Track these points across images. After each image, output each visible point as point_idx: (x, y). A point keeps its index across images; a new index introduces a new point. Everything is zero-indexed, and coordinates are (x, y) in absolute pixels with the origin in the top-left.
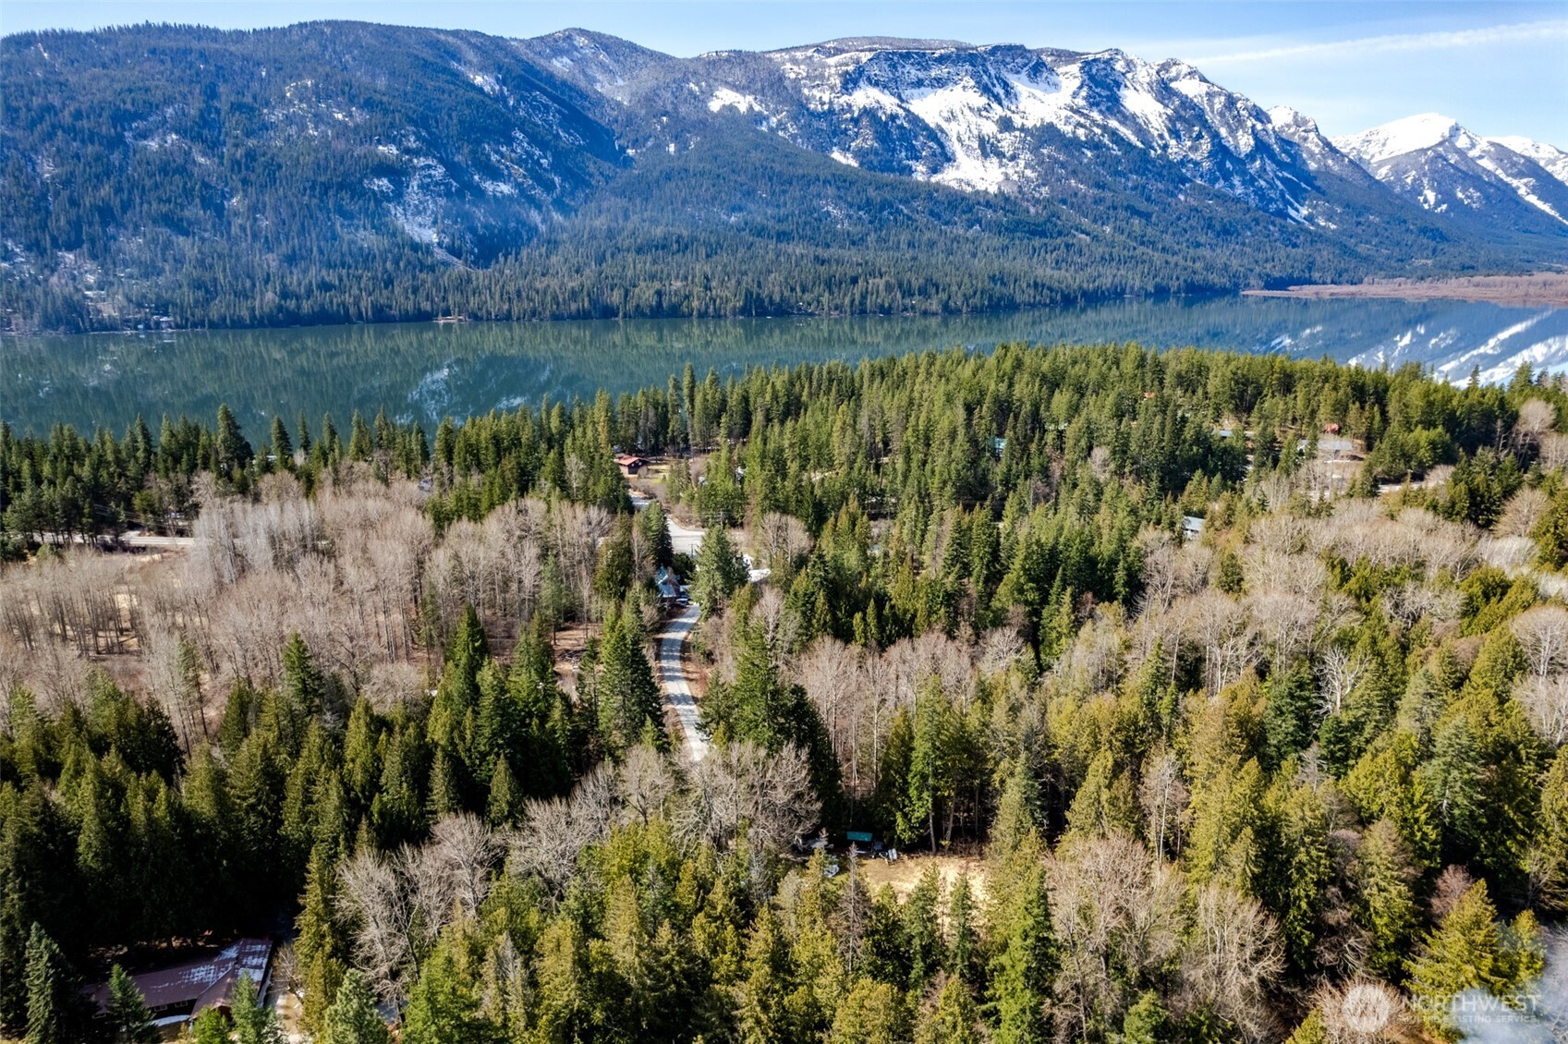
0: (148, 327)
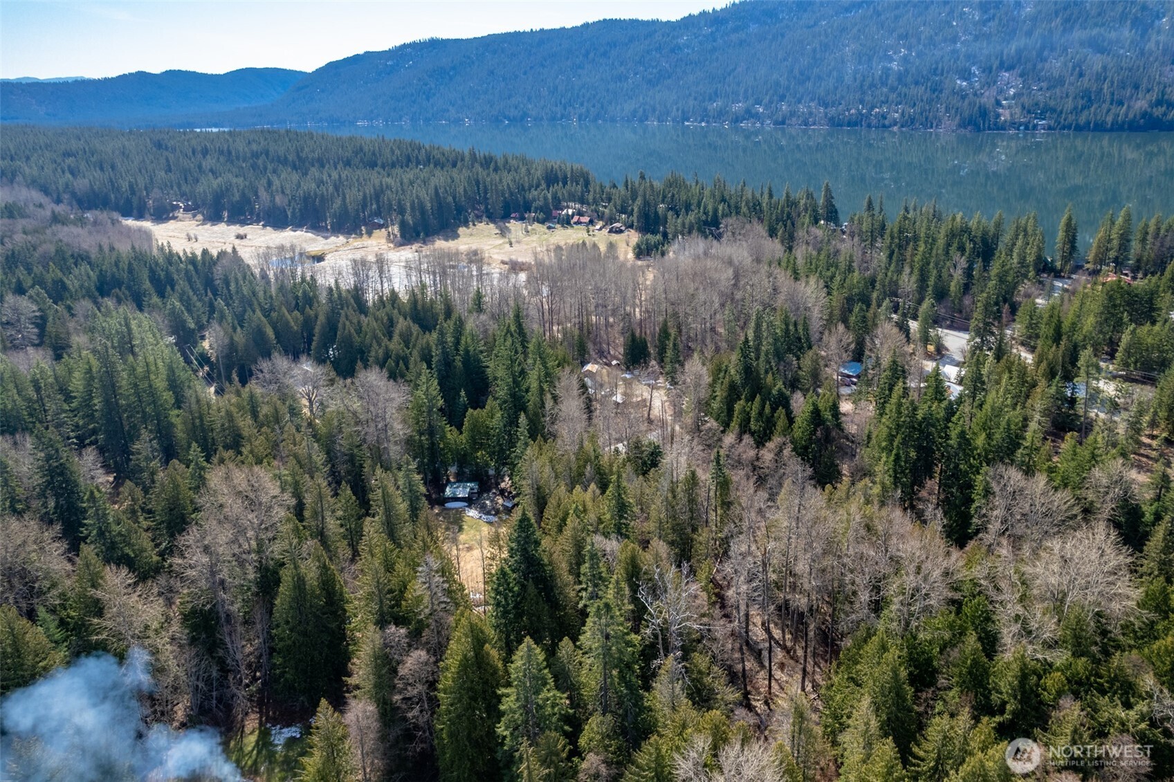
0: (1027, 128)
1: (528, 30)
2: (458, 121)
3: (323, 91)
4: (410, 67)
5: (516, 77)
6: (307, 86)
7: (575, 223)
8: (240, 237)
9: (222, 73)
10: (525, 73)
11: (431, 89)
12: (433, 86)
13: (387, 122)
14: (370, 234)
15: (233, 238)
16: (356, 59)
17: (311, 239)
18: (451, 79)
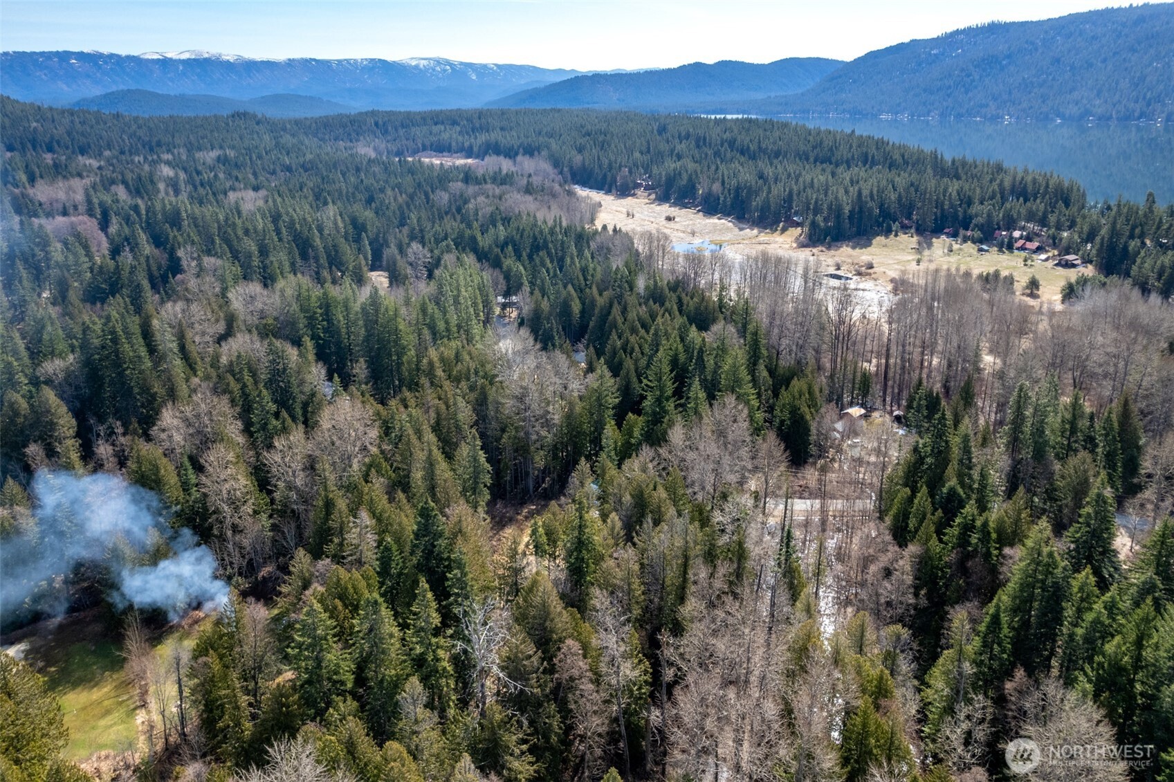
1: (1126, 4)
2: (996, 118)
3: (854, 82)
4: (958, 55)
5: (1090, 65)
6: (840, 77)
7: (1018, 249)
8: (669, 219)
9: (766, 63)
10: (1104, 61)
11: (973, 81)
12: (977, 77)
13: (913, 116)
14: (784, 230)
15: (663, 219)
16: (900, 47)
17: (728, 228)
18: (1002, 69)
